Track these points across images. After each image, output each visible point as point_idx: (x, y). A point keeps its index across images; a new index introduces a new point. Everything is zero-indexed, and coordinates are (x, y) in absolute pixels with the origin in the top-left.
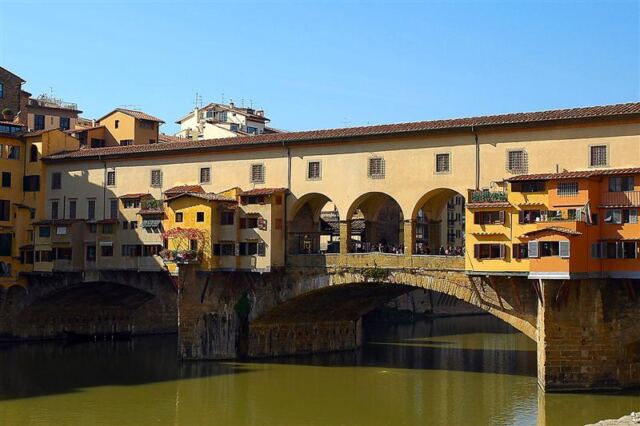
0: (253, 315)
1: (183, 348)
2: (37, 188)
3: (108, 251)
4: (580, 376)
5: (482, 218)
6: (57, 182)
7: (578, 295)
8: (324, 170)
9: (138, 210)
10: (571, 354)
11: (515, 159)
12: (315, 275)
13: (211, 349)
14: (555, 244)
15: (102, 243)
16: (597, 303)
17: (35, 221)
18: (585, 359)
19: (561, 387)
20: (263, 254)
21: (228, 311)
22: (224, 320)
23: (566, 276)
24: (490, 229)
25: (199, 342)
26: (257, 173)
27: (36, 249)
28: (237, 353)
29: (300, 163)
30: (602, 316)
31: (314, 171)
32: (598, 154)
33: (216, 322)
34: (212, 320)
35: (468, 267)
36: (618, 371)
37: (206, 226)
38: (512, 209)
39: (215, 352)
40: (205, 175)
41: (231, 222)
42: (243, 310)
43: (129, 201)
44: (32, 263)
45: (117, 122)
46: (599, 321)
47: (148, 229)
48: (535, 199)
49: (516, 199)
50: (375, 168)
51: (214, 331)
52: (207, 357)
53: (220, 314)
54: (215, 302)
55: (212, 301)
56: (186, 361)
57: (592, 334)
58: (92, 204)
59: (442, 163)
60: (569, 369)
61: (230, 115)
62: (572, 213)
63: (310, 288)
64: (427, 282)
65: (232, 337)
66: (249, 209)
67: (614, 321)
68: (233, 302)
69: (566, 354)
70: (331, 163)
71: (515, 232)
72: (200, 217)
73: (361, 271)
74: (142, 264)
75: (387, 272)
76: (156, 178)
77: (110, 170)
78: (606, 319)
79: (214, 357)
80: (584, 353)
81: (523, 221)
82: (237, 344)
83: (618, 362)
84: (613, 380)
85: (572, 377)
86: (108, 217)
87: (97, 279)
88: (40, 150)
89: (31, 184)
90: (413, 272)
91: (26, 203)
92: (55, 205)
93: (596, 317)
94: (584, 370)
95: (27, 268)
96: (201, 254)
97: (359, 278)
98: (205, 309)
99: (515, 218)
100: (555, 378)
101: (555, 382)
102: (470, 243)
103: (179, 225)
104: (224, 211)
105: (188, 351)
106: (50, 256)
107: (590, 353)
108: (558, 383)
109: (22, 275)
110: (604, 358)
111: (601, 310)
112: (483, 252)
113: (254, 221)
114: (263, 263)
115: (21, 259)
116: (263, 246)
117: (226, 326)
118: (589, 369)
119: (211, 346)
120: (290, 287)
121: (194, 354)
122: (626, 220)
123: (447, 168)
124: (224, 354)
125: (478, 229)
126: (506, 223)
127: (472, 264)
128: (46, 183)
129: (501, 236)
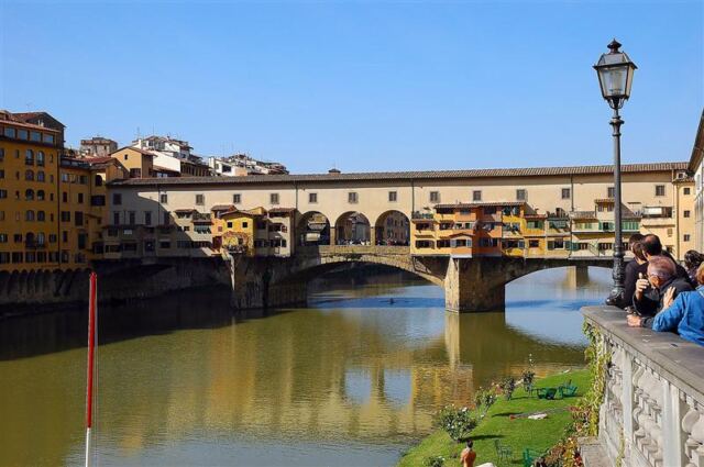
0: (273, 281)
1: (236, 302)
2: (103, 204)
3: (166, 245)
5: (420, 227)
6: (117, 200)
7: (473, 265)
8: (319, 198)
9: (190, 219)
11: (434, 196)
12: (315, 257)
13: (250, 302)
14: (464, 241)
15: (162, 240)
16: (479, 269)
17: (102, 225)
20: (284, 245)
21: (258, 280)
22: (257, 285)
23: (470, 256)
24: (424, 232)
25: (245, 298)
26: (274, 199)
27: (106, 244)
28: (264, 303)
29: (304, 194)
30: (480, 275)
31: (313, 198)
32: (477, 195)
33: (253, 287)
35: (412, 252)
37: (250, 230)
38: (436, 223)
39: (253, 304)
40: (237, 199)
41: (264, 228)
42: (266, 278)
43: (181, 214)
44: (102, 252)
45: (126, 156)
47: (199, 232)
48: (447, 217)
49: (438, 217)
50: (353, 198)
51: (252, 292)
52: (249, 307)
53: (255, 282)
54: (253, 274)
55: (251, 274)
57: (477, 284)
58: (148, 215)
59: (393, 197)
61: (167, 144)
62: (467, 225)
63: (311, 265)
64: (384, 260)
65: (261, 295)
66: (275, 220)
67: (485, 277)
68: (261, 274)
70: (324, 194)
71: (438, 234)
72: (245, 225)
73: (344, 255)
74: (193, 253)
75: (360, 255)
76: (200, 200)
77: (162, 193)
79: (252, 307)
81: (441, 229)
82: (264, 299)
85: (469, 305)
86: (162, 223)
87: (153, 263)
88: (104, 178)
89: (97, 201)
90: (375, 255)
91: (93, 214)
92: (117, 216)
93: (478, 276)
95: (98, 257)
96: (246, 247)
97: (342, 259)
98: (247, 279)
99: (437, 227)
102: (413, 240)
103: (230, 229)
104: (260, 222)
106: (118, 249)
107: (476, 293)
109: (93, 261)
111: (480, 272)
112: (420, 244)
113: (278, 227)
114: (285, 251)
115: (92, 251)
116: (284, 242)
117: (258, 289)
118: (475, 301)
119: (250, 300)
120: (297, 265)
121: (242, 305)
122: (492, 228)
123: (395, 199)
124: (257, 305)
125: (417, 232)
126: (433, 229)
127: (414, 250)
128: (109, 201)
129: (430, 236)
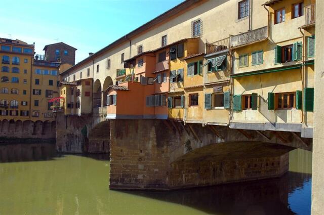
1: (58, 148)
4: (137, 180)
7: (137, 129)
10: (129, 166)
12: (97, 117)
13: (70, 149)
18: (141, 170)
19: (121, 186)
20: (79, 107)
22: (76, 136)
23: (115, 117)
25: (65, 145)
28: (83, 150)
30: (155, 144)
33: (73, 137)
34: (71, 136)
36: (167, 179)
37: (65, 95)
39: (72, 150)
40: (81, 75)
41: (73, 93)
46: (153, 146)
50: (109, 64)
51: (72, 141)
52: (69, 152)
53: (75, 134)
54: (73, 128)
55: (71, 128)
56: (59, 153)
57: (147, 154)
59: (123, 58)
60: (127, 176)
65: (80, 144)
67: (165, 147)
68: (81, 129)
69: (127, 166)
72: (65, 92)
76: (75, 78)
78: (159, 145)
79: (71, 152)
80: (141, 166)
82: (82, 147)
83: (167, 173)
84: (162, 184)
85: (130, 180)
94: (140, 177)
96: (63, 108)
100: (117, 181)
101: (117, 183)
105: (60, 149)
107: (145, 166)
108: (120, 184)
110: (156, 170)
111: (155, 140)
114: (80, 112)
116: (79, 104)
117: (77, 139)
118: (144, 176)
119: (70, 147)
120: (93, 123)
121: (63, 150)
124: (76, 151)
